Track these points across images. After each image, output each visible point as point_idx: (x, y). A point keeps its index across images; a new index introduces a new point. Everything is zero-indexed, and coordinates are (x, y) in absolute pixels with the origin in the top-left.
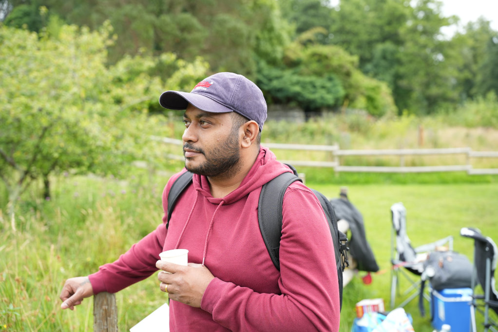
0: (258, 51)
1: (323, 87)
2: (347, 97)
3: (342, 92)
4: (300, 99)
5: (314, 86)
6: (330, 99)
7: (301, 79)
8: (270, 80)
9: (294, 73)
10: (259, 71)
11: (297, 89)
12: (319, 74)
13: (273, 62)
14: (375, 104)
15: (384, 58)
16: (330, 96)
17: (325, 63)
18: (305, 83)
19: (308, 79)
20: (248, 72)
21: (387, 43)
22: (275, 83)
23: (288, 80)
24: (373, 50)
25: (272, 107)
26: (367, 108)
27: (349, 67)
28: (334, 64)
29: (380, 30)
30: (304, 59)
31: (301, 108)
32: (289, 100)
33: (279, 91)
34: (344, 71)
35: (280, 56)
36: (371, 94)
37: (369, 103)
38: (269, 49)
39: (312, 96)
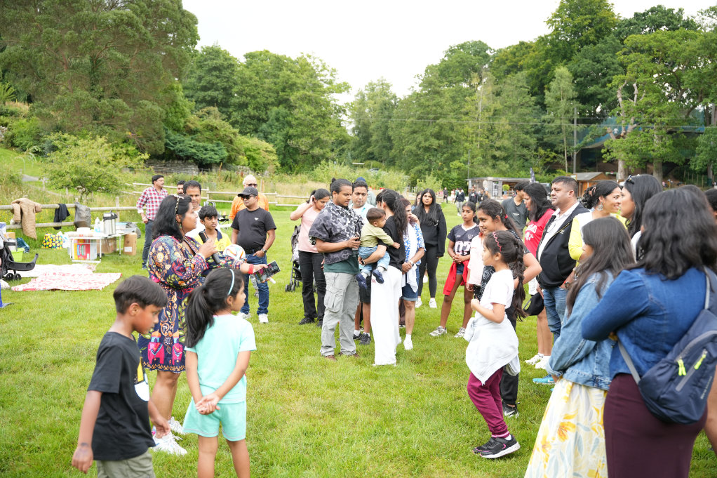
0: (166, 121)
1: (213, 150)
2: (230, 157)
3: (226, 154)
4: (196, 157)
5: (206, 150)
6: (217, 158)
7: (198, 143)
8: (175, 143)
9: (192, 139)
10: (167, 137)
11: (194, 150)
12: (210, 140)
13: (177, 130)
14: (256, 162)
15: (277, 120)
16: (217, 156)
17: (215, 132)
18: (199, 146)
19: (201, 144)
20: (159, 138)
21: (281, 107)
22: (178, 146)
23: (187, 144)
24: (269, 112)
25: (176, 162)
26: (249, 164)
27: (232, 136)
28: (222, 133)
29: (276, 95)
30: (200, 128)
31: (197, 164)
32: (188, 158)
33: (181, 151)
34: (228, 139)
35: (182, 126)
36: (252, 153)
37: (250, 161)
38: (175, 120)
39: (204, 157)
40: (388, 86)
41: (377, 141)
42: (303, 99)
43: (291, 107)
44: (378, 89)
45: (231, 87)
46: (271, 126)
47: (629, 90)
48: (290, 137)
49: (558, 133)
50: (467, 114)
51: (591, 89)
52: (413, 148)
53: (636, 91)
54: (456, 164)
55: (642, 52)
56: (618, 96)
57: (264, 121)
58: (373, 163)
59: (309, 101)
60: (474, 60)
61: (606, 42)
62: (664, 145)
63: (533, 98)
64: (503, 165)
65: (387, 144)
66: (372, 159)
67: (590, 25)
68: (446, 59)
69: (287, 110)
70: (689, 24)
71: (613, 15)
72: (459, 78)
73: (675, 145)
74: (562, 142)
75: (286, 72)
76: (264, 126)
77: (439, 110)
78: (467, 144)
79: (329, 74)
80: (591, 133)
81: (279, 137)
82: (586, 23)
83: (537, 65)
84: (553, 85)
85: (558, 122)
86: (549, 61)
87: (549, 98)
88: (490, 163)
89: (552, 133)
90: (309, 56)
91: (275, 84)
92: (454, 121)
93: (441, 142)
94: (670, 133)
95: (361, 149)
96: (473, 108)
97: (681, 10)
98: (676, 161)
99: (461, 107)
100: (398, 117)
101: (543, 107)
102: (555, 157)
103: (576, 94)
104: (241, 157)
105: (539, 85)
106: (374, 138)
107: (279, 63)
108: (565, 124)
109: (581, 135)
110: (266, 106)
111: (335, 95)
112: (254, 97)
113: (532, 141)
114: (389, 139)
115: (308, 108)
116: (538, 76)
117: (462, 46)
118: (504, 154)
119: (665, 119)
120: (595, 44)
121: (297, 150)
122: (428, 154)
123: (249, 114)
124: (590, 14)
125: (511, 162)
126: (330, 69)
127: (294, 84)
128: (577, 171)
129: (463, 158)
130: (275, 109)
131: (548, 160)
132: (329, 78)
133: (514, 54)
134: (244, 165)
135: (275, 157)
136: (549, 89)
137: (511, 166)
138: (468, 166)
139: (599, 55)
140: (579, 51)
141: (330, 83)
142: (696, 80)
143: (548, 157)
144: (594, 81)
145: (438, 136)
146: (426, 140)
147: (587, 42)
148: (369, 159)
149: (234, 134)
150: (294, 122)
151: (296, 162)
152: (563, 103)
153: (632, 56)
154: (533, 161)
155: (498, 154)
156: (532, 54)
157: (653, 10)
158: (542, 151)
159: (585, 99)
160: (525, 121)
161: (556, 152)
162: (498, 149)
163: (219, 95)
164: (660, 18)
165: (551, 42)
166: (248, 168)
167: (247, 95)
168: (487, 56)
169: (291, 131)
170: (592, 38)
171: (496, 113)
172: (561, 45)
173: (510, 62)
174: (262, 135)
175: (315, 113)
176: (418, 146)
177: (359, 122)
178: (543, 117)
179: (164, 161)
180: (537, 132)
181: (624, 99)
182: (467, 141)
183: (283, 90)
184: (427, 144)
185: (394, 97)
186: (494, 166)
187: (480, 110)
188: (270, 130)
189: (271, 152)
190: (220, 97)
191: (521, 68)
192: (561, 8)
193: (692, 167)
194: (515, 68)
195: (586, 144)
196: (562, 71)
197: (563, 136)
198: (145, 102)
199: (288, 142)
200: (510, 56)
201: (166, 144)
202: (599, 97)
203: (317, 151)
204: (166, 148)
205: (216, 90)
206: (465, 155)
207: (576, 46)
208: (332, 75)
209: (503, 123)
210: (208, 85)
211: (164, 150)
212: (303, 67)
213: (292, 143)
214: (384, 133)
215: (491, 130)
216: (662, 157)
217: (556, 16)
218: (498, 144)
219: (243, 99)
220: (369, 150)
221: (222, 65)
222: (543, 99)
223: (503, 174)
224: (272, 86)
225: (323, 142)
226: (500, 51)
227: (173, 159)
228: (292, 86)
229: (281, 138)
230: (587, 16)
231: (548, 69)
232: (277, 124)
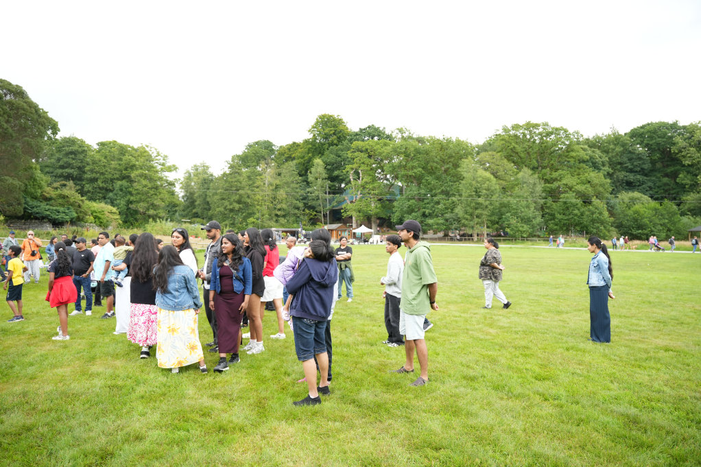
0: (25, 191)
1: (65, 213)
2: (79, 217)
3: (76, 215)
4: (50, 218)
5: (59, 212)
7: (52, 207)
8: (33, 208)
9: (47, 205)
10: (26, 203)
11: (48, 213)
12: (63, 205)
13: (35, 198)
14: (101, 220)
15: (121, 190)
16: (68, 217)
17: (67, 199)
18: (53, 210)
19: (54, 208)
20: (19, 204)
21: (124, 181)
22: (35, 209)
23: (43, 208)
24: (114, 185)
25: (33, 221)
26: (95, 222)
27: (80, 202)
28: (72, 200)
29: (120, 173)
30: (54, 196)
31: (51, 222)
32: (43, 218)
33: (37, 213)
34: (77, 204)
35: (39, 195)
36: (98, 214)
37: (97, 220)
38: (33, 190)
39: (57, 217)
40: (208, 167)
41: (199, 205)
42: (141, 175)
43: (131, 181)
44: (200, 169)
45: (84, 167)
46: (116, 194)
47: (357, 173)
48: (131, 203)
49: (317, 199)
50: (258, 187)
51: (336, 173)
52: (222, 209)
53: (361, 175)
54: (251, 220)
55: (362, 152)
56: (351, 177)
57: (111, 191)
58: (198, 219)
59: (146, 177)
60: (264, 152)
61: (343, 145)
62: (376, 208)
63: (300, 178)
64: (282, 220)
65: (207, 207)
66: (197, 217)
67: (334, 134)
68: (246, 151)
69: (128, 184)
70: (389, 137)
71: (347, 129)
72: (254, 164)
73: (383, 207)
74: (320, 205)
75: (127, 157)
76: (111, 194)
77: (239, 184)
78: (258, 207)
79: (162, 159)
80: (336, 200)
81: (123, 202)
82: (332, 132)
83: (304, 157)
84: (313, 170)
85: (317, 193)
86: (310, 155)
87: (311, 178)
88: (274, 219)
89: (313, 200)
90: (147, 146)
91: (120, 165)
92: (249, 192)
93: (241, 206)
94: (380, 200)
95: (188, 210)
96: (262, 184)
97: (384, 128)
98: (384, 216)
99: (254, 183)
100: (214, 189)
101: (308, 184)
102: (315, 215)
103: (327, 176)
104: (88, 217)
105: (304, 170)
106: (197, 203)
107: (123, 150)
108: (321, 195)
109: (330, 201)
110: (112, 180)
111: (166, 174)
112: (102, 174)
113: (301, 205)
114: (208, 203)
115: (144, 182)
116: (304, 164)
117: (257, 143)
118: (283, 213)
119: (376, 192)
120: (337, 145)
121: (136, 212)
122: (232, 214)
123: (99, 186)
124: (334, 127)
125: (288, 218)
126: (162, 155)
127: (134, 165)
128: (330, 224)
129: (256, 216)
130: (119, 183)
131: (311, 216)
132: (162, 161)
133: (289, 149)
134: (91, 223)
135: (118, 217)
136: (311, 172)
137: (288, 221)
138: (259, 221)
139: (340, 152)
140: (328, 149)
141: (163, 165)
142: (391, 169)
143: (311, 215)
144: (338, 168)
145: (239, 202)
146: (231, 204)
147: (332, 144)
148: (194, 217)
149: (82, 200)
150: (134, 192)
151: (136, 220)
152: (319, 181)
153: (356, 154)
154: (302, 217)
155: (279, 213)
156: (300, 150)
157: (369, 127)
158: (307, 211)
159: (333, 179)
160: (296, 192)
161: (316, 212)
162: (279, 210)
163: (75, 172)
164: (373, 132)
165: (311, 143)
166: (94, 225)
167: (96, 173)
168: (273, 150)
169: (132, 198)
170: (335, 142)
171: (277, 187)
172: (317, 145)
173: (288, 154)
174: (109, 201)
175: (150, 186)
176: (225, 208)
177: (187, 191)
178: (308, 190)
179: (23, 221)
180: (304, 199)
181: (354, 179)
182: (258, 205)
183: (126, 169)
184: (231, 207)
185: (212, 175)
186: (277, 221)
187: (266, 185)
188: (115, 197)
189: (115, 213)
190: (75, 173)
191: (294, 159)
192: (317, 122)
193: (392, 220)
194: (290, 158)
195: (333, 207)
196: (318, 161)
197: (320, 202)
198: (7, 178)
199: (130, 206)
200: (287, 151)
201: (25, 208)
202: (341, 178)
203: (151, 212)
204: (25, 212)
205: (72, 168)
206: (258, 214)
207: (326, 146)
208: (164, 160)
209: (282, 194)
210: (65, 165)
211: (22, 213)
212: (142, 154)
213: (133, 206)
214: (205, 199)
215: (275, 198)
216: (376, 214)
217: (313, 127)
218: (279, 207)
219: (94, 175)
220: (194, 211)
221: (77, 151)
222: (307, 178)
223: (283, 226)
224: (117, 166)
225: (156, 206)
226: (281, 147)
227: (32, 219)
228: (133, 167)
229: (124, 203)
230: (332, 128)
231: (310, 160)
232: (120, 193)
